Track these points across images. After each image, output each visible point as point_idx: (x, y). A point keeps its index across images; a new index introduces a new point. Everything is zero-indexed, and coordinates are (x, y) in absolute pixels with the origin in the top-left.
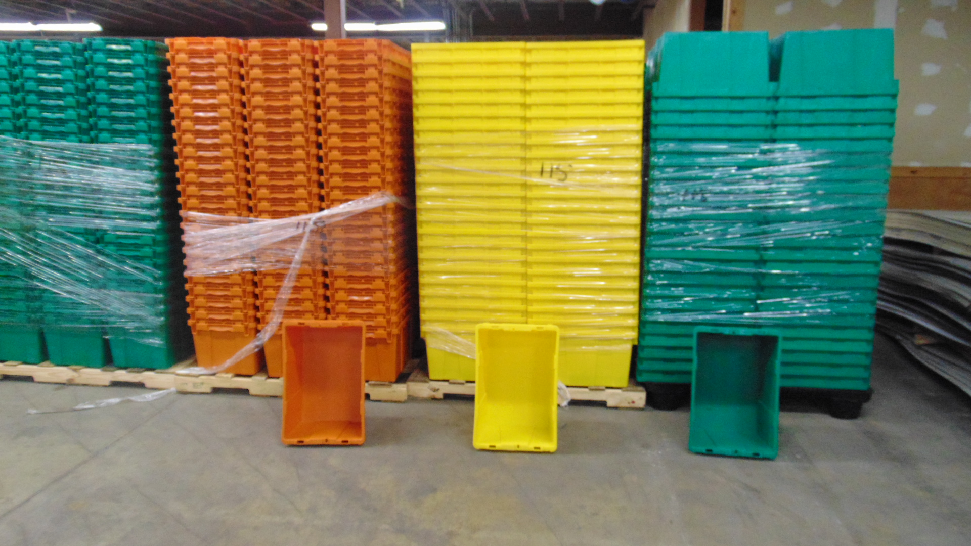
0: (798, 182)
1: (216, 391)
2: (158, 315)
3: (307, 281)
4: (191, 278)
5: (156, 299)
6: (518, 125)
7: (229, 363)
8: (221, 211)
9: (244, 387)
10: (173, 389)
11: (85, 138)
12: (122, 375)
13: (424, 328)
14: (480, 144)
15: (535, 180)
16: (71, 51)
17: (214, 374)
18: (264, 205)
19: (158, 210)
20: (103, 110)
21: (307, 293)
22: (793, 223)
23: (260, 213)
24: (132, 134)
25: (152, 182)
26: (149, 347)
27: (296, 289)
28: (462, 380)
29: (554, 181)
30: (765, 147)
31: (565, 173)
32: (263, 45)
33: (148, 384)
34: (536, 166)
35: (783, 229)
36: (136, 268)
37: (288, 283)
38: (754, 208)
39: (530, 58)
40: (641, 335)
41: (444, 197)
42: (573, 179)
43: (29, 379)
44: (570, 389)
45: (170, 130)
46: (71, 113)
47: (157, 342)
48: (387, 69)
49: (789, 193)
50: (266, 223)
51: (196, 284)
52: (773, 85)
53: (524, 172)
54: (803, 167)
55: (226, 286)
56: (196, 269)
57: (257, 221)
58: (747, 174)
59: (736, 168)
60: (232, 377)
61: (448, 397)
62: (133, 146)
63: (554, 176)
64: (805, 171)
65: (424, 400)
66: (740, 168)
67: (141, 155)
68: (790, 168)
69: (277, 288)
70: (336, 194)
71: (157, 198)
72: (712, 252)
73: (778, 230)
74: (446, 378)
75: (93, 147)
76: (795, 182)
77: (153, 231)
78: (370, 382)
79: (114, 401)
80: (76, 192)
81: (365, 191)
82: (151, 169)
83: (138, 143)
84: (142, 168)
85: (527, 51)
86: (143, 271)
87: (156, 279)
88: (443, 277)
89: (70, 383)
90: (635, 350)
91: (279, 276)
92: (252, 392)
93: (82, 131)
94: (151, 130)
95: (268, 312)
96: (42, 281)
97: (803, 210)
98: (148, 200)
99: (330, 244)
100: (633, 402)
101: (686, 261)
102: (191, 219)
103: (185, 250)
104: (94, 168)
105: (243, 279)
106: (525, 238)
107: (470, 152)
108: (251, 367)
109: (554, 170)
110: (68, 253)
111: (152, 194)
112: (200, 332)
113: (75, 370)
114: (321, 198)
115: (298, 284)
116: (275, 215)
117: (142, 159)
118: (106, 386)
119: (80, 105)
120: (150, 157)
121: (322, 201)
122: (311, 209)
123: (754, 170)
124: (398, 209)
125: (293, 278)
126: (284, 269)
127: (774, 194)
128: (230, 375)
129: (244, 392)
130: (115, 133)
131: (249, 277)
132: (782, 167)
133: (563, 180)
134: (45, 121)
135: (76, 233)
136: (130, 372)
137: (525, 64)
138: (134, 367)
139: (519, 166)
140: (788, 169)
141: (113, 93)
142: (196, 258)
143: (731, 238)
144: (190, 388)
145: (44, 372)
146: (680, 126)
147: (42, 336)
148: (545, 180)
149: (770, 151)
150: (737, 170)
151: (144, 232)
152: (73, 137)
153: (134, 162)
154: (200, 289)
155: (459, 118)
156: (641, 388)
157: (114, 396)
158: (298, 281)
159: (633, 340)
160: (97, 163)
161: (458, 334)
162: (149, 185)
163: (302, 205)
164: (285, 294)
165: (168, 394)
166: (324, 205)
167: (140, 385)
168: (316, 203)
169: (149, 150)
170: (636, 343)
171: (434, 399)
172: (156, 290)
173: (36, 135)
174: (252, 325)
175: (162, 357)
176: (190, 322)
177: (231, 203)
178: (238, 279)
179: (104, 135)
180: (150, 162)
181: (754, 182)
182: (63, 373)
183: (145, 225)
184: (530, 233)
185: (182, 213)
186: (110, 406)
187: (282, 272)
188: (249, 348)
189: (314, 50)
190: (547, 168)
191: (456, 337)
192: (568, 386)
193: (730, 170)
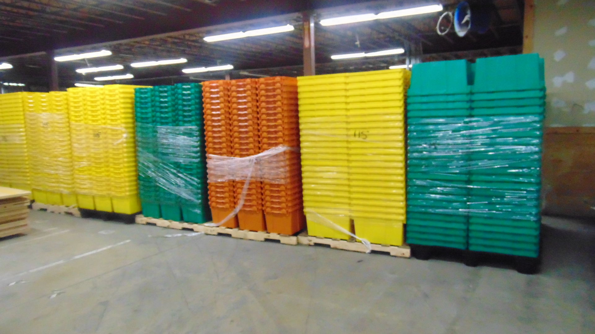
0: (487, 138)
1: (220, 234)
2: (198, 199)
3: (254, 186)
4: (210, 183)
5: (198, 192)
6: (344, 112)
7: (223, 221)
8: (221, 154)
9: (230, 233)
10: (203, 232)
11: (174, 124)
12: (186, 225)
13: (305, 210)
14: (327, 122)
15: (352, 138)
16: (170, 89)
17: (218, 227)
18: (237, 151)
19: (199, 154)
20: (180, 113)
21: (254, 191)
22: (486, 160)
23: (236, 155)
24: (190, 122)
25: (197, 142)
26: (196, 213)
27: (249, 189)
28: (322, 236)
29: (361, 139)
30: (467, 120)
31: (366, 135)
32: (236, 82)
33: (195, 230)
34: (352, 132)
35: (480, 164)
36: (190, 179)
37: (246, 186)
38: (462, 152)
39: (348, 80)
40: (407, 219)
41: (312, 147)
42: (369, 138)
43: (154, 225)
44: (372, 245)
45: (203, 120)
46: (170, 115)
47: (198, 211)
48: (285, 89)
49: (482, 144)
50: (238, 159)
51: (212, 186)
52: (469, 87)
53: (347, 135)
54: (489, 130)
55: (222, 187)
56: (211, 180)
57: (234, 159)
58: (458, 134)
59: (451, 131)
60: (225, 228)
61: (316, 245)
62: (190, 127)
63: (361, 136)
64: (490, 132)
65: (306, 245)
66: (454, 131)
67: (194, 131)
68: (482, 131)
69: (242, 189)
70: (265, 146)
71: (198, 149)
72: (442, 175)
73: (477, 165)
74: (315, 235)
75: (177, 128)
76: (484, 138)
77: (197, 163)
78: (281, 235)
79: (180, 235)
80: (171, 147)
81: (276, 145)
82: (197, 136)
83: (192, 125)
84: (194, 136)
85: (347, 77)
86: (193, 180)
87: (198, 184)
88: (313, 186)
89: (168, 228)
90: (405, 226)
91: (243, 183)
92: (233, 236)
93: (174, 121)
94: (197, 120)
95: (238, 199)
96: (160, 184)
97: (490, 153)
98: (195, 149)
99: (263, 169)
100: (404, 254)
101: (428, 180)
102: (210, 158)
103: (208, 171)
104: (177, 136)
105: (229, 184)
106: (348, 167)
107: (323, 126)
108: (233, 224)
109: (361, 134)
110: (168, 172)
111: (196, 147)
112: (213, 207)
113: (170, 222)
114: (260, 148)
115: (250, 187)
116: (242, 156)
117: (193, 132)
118: (180, 230)
119: (174, 111)
120: (196, 131)
121: (260, 149)
122: (256, 153)
123: (462, 132)
124: (292, 153)
125: (248, 184)
126: (244, 180)
127: (473, 145)
128: (224, 228)
129: (229, 235)
130: (185, 122)
131: (231, 183)
132: (477, 130)
133: (365, 139)
134: (162, 118)
135: (171, 164)
136: (188, 224)
137: (346, 83)
138: (191, 222)
139: (345, 132)
140: (480, 131)
141: (184, 106)
142: (212, 175)
143: (451, 168)
144: (209, 233)
145: (161, 222)
146: (422, 110)
147: (160, 207)
148: (357, 138)
149: (471, 122)
150: (452, 132)
151: (193, 163)
152: (170, 124)
153: (191, 134)
154: (213, 188)
155: (318, 110)
156: (408, 247)
157: (180, 233)
158: (249, 186)
159: (402, 221)
160: (178, 134)
161: (320, 214)
162: (196, 143)
163: (252, 151)
164: (245, 192)
165: (201, 234)
166: (260, 151)
167: (192, 230)
168: (257, 150)
169: (196, 128)
170: (405, 223)
171: (310, 245)
172: (198, 188)
173: (158, 124)
174: (232, 205)
175: (200, 218)
176: (209, 203)
177: (224, 150)
178: (227, 185)
179: (181, 123)
180: (196, 134)
181: (462, 138)
182: (165, 223)
183: (194, 160)
184: (351, 165)
185: (207, 155)
186: (177, 237)
187: (244, 181)
188: (232, 215)
189: (256, 83)
190: (357, 133)
191: (319, 215)
192: (372, 243)
193: (449, 132)
